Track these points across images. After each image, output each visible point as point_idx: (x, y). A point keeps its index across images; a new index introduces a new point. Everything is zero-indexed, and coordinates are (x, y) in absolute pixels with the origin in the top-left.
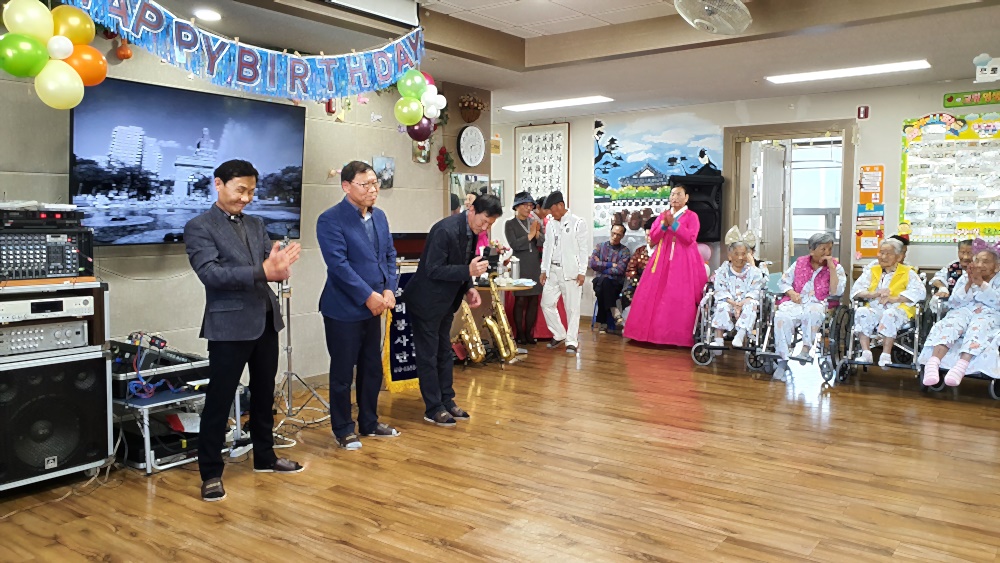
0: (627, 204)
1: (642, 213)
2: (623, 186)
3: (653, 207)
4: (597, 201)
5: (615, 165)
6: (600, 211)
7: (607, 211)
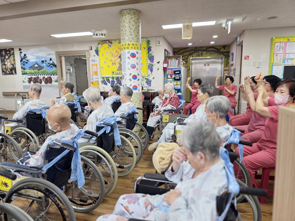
0: (32, 75)
1: (36, 78)
2: (30, 70)
3: (39, 76)
4: (23, 74)
5: (27, 63)
6: (24, 77)
7: (26, 77)
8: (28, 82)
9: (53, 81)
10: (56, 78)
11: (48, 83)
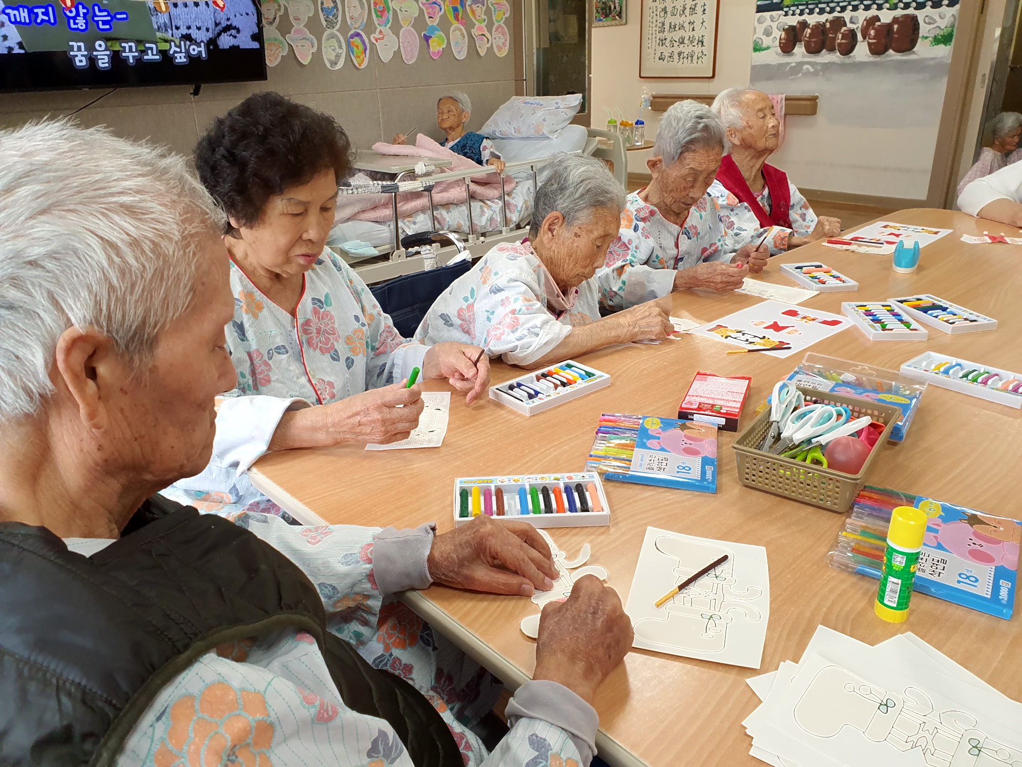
0: (807, 11)
1: (828, 25)
3: (847, 15)
4: (760, 9)
6: (765, 25)
7: (774, 25)
8: (780, 51)
9: (926, 38)
10: (943, 24)
11: (891, 51)
